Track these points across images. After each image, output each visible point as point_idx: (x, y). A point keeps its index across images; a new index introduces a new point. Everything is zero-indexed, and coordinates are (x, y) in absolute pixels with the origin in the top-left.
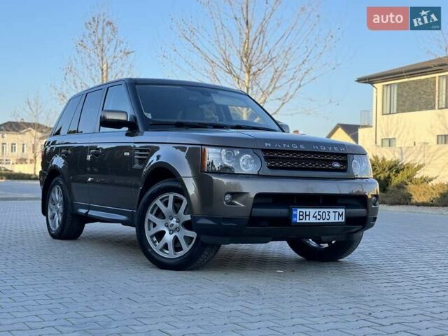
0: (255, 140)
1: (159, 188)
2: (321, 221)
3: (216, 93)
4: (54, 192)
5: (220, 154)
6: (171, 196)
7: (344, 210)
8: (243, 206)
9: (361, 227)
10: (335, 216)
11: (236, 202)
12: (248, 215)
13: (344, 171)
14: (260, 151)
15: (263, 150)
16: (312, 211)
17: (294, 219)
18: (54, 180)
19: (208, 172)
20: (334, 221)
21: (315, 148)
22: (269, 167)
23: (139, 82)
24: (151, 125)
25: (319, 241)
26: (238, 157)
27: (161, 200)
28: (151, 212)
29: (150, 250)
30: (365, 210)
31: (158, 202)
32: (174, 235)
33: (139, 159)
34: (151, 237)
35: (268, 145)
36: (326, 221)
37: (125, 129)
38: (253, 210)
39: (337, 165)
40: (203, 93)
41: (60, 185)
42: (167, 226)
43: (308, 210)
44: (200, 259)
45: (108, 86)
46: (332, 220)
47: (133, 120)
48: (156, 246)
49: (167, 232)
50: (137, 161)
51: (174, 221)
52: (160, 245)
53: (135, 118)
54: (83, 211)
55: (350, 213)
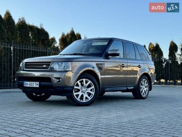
2: (31, 86)
15: (26, 63)
17: (24, 85)
20: (35, 86)
43: (27, 82)
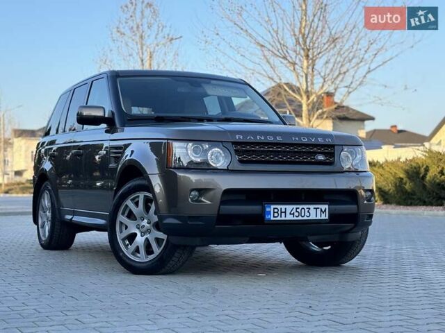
0: (225, 132)
1: (129, 187)
2: (300, 218)
3: (209, 83)
4: (44, 199)
5: (186, 148)
6: (141, 196)
7: (327, 207)
8: (209, 203)
9: (353, 225)
10: (316, 212)
11: (202, 199)
12: (216, 213)
13: (331, 163)
14: (231, 144)
15: (235, 143)
16: (289, 208)
17: (267, 217)
18: (43, 186)
19: (175, 168)
20: (315, 218)
21: (295, 140)
22: (241, 161)
23: (121, 75)
24: (129, 120)
25: (320, 245)
26: (206, 151)
27: (132, 200)
28: (123, 214)
29: (121, 254)
30: (355, 206)
31: (129, 203)
32: (145, 237)
33: (114, 157)
34: (123, 240)
35: (239, 138)
36: (305, 218)
37: (104, 126)
38: (221, 207)
39: (321, 158)
40: (192, 84)
41: (49, 190)
42: (139, 229)
43: (283, 207)
44: (171, 262)
45: (92, 80)
46: (313, 217)
47: (111, 116)
48: (127, 249)
49: (139, 234)
50: (113, 160)
51: (145, 222)
52: (132, 248)
53: (113, 113)
54: (69, 217)
55: (335, 209)
